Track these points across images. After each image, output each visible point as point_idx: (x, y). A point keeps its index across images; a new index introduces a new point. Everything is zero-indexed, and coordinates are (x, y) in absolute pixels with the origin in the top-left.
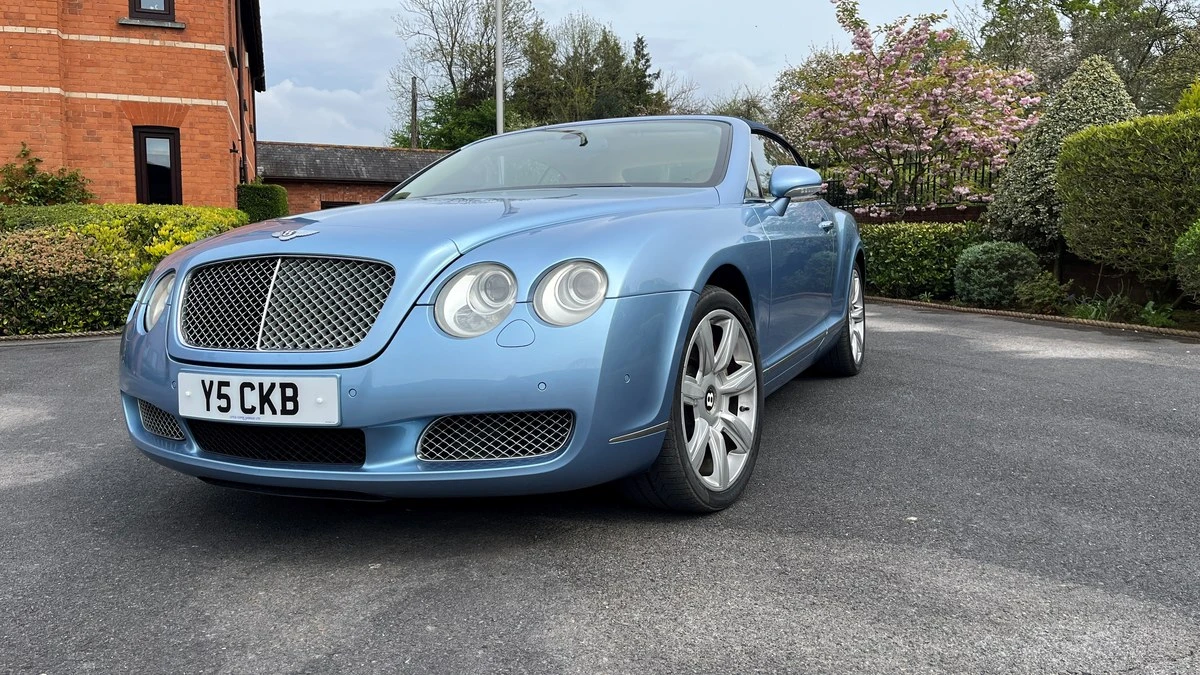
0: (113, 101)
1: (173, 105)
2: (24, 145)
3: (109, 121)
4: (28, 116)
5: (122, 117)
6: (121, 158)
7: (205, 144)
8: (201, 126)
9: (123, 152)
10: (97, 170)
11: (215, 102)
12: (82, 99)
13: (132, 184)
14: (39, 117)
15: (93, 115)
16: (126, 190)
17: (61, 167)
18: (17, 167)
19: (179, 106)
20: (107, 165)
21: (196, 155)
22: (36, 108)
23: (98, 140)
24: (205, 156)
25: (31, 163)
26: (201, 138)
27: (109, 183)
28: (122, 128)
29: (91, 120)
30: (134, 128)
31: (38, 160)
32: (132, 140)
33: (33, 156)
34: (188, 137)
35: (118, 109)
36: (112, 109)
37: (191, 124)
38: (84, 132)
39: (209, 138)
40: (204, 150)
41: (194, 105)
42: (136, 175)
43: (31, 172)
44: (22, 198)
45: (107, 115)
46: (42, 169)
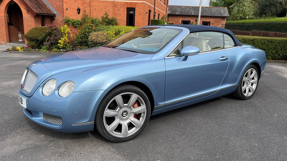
0: (123, 2)
1: (134, 2)
2: (106, 12)
3: (122, 7)
4: (107, 6)
5: (125, 6)
6: (124, 14)
7: (140, 11)
8: (140, 7)
9: (124, 13)
10: (119, 17)
11: (143, 2)
12: (117, 2)
13: (125, 20)
14: (109, 6)
15: (119, 5)
16: (124, 22)
17: (112, 17)
18: (105, 16)
19: (136, 3)
20: (121, 16)
21: (138, 14)
22: (108, 4)
23: (120, 11)
24: (140, 14)
25: (107, 16)
26: (139, 10)
27: (121, 20)
28: (124, 8)
29: (119, 6)
30: (127, 8)
31: (108, 15)
32: (126, 11)
33: (107, 14)
34: (137, 10)
35: (124, 4)
36: (123, 4)
37: (138, 7)
38: (117, 9)
39: (141, 10)
40: (140, 13)
41: (139, 2)
42: (127, 18)
43: (107, 17)
44: (105, 23)
45: (122, 5)
46: (109, 17)
